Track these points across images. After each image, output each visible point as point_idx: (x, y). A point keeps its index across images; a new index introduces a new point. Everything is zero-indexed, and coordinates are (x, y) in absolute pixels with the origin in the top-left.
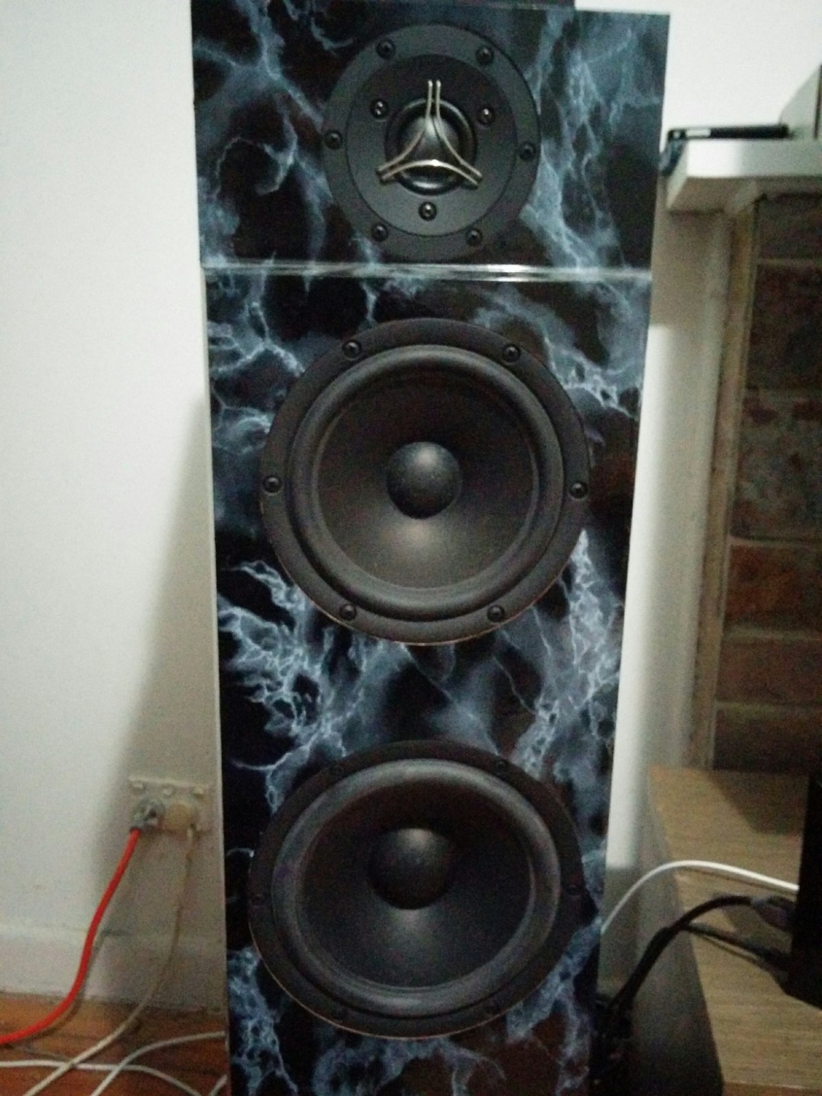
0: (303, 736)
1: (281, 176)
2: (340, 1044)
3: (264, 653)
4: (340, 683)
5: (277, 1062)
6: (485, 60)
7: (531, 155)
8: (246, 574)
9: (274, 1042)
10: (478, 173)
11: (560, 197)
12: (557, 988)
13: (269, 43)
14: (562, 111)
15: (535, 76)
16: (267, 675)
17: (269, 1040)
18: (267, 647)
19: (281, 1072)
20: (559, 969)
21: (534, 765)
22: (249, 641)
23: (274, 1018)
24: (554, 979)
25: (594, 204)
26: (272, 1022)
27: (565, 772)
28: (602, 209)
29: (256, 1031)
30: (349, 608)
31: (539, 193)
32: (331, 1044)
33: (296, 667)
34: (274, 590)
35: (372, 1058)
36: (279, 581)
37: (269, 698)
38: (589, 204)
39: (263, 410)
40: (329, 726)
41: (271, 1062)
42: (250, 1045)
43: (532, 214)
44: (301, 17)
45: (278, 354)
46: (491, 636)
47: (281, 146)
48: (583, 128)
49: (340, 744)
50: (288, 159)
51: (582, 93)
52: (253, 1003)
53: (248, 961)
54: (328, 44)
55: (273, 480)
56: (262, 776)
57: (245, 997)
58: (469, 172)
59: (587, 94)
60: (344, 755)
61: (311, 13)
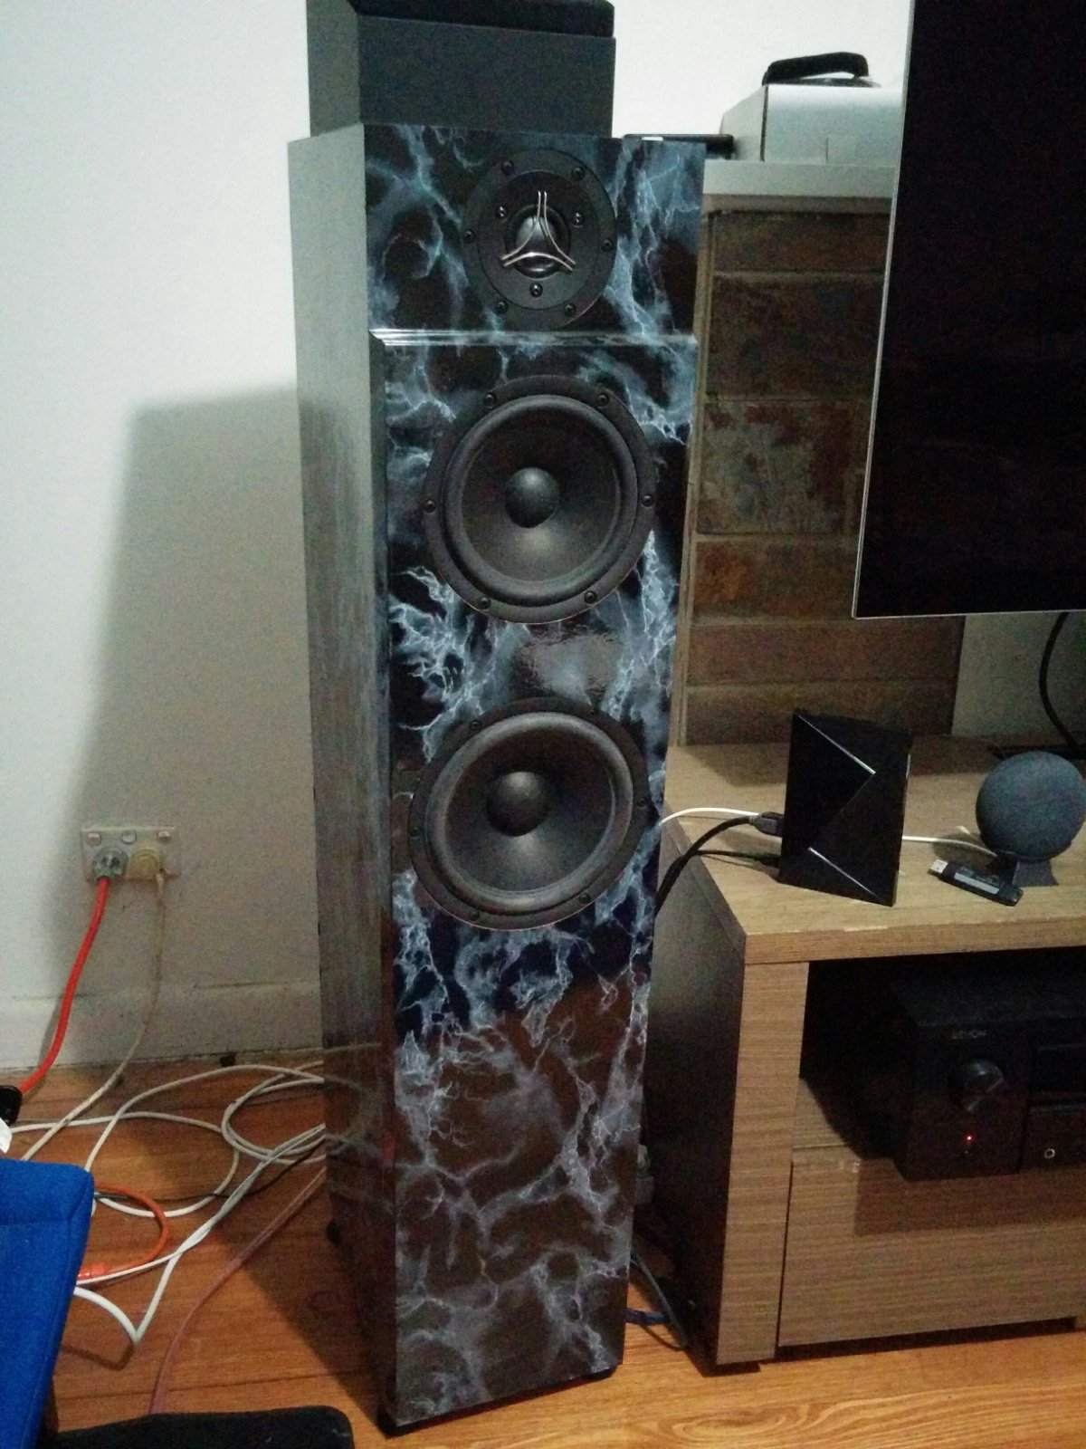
0: (451, 701)
1: (430, 264)
2: (476, 938)
3: (423, 638)
4: (479, 658)
5: (428, 959)
6: (580, 176)
7: (611, 249)
8: (409, 576)
9: (426, 944)
10: (574, 262)
11: (631, 280)
12: (631, 879)
13: (423, 162)
14: (632, 215)
15: (613, 190)
16: (424, 655)
17: (423, 942)
18: (425, 633)
19: (431, 967)
20: (632, 863)
21: (616, 710)
22: (412, 629)
23: (426, 924)
24: (629, 870)
25: (654, 284)
26: (425, 927)
27: (638, 714)
28: (659, 288)
29: (413, 935)
30: (484, 599)
31: (616, 277)
32: (468, 941)
33: (446, 647)
34: (431, 588)
35: (498, 948)
36: (435, 581)
37: (426, 673)
38: (650, 284)
39: (425, 448)
40: (470, 692)
41: (424, 960)
42: (409, 948)
43: (611, 292)
44: (447, 142)
45: (437, 405)
46: (587, 613)
47: (431, 241)
48: (647, 228)
49: (478, 706)
50: (436, 251)
51: (646, 202)
52: (410, 915)
53: (409, 881)
54: (466, 164)
55: (430, 502)
56: (419, 735)
57: (404, 910)
58: (564, 260)
59: (650, 201)
60: (481, 713)
61: (454, 139)
